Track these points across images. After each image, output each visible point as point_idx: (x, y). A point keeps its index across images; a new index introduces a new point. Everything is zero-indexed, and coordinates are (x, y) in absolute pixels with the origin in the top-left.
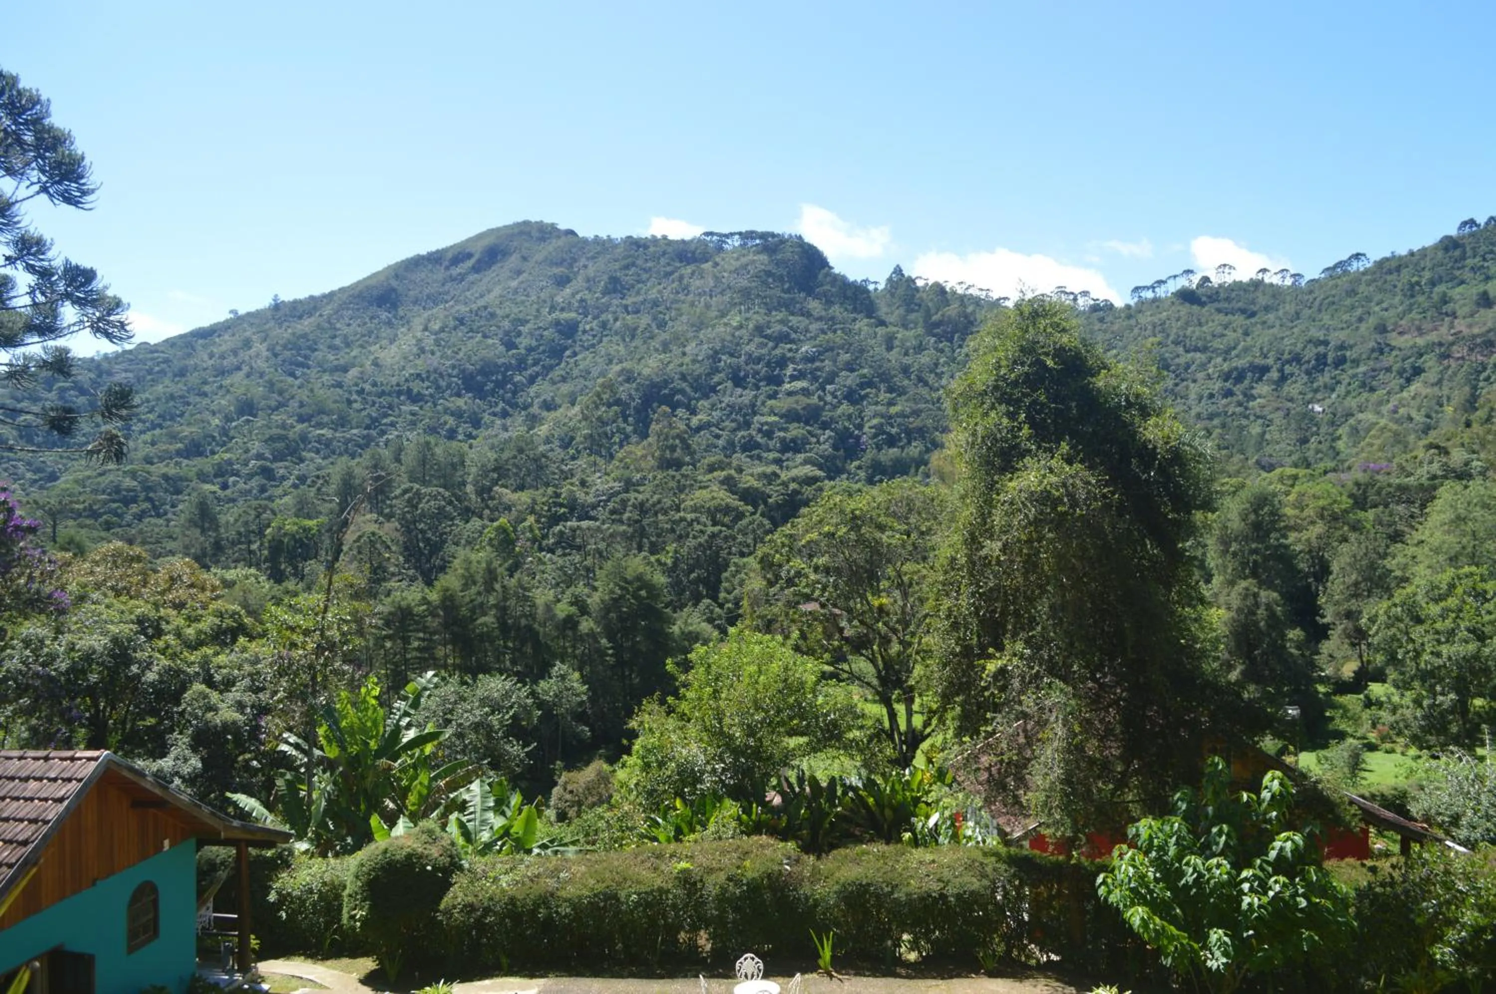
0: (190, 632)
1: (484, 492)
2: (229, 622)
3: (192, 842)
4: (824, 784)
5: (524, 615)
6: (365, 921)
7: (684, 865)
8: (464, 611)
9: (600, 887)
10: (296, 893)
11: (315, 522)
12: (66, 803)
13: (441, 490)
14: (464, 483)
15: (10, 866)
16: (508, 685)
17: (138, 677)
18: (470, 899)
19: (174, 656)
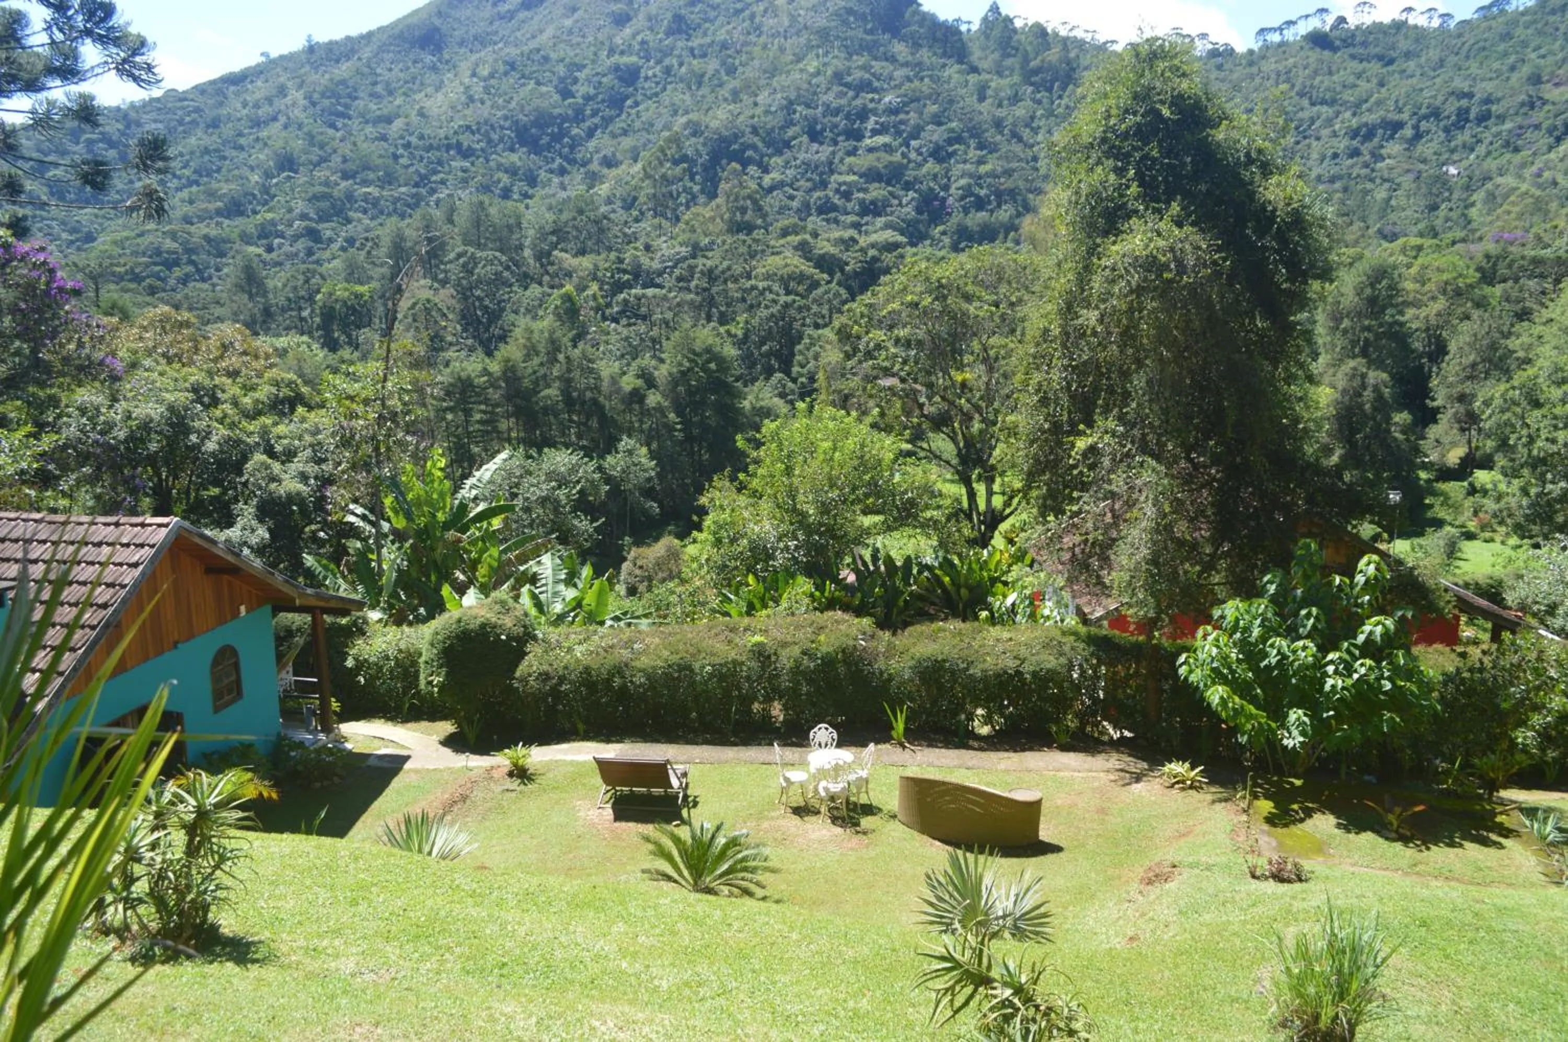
0: (247, 401)
1: (543, 256)
2: (285, 392)
3: (268, 609)
4: (899, 564)
5: (589, 388)
6: (442, 687)
7: (758, 638)
8: (526, 383)
9: (674, 658)
10: (372, 659)
11: (366, 287)
12: (141, 568)
13: (498, 254)
14: (521, 247)
15: (93, 628)
16: (575, 459)
17: (197, 447)
18: (545, 667)
19: (233, 426)
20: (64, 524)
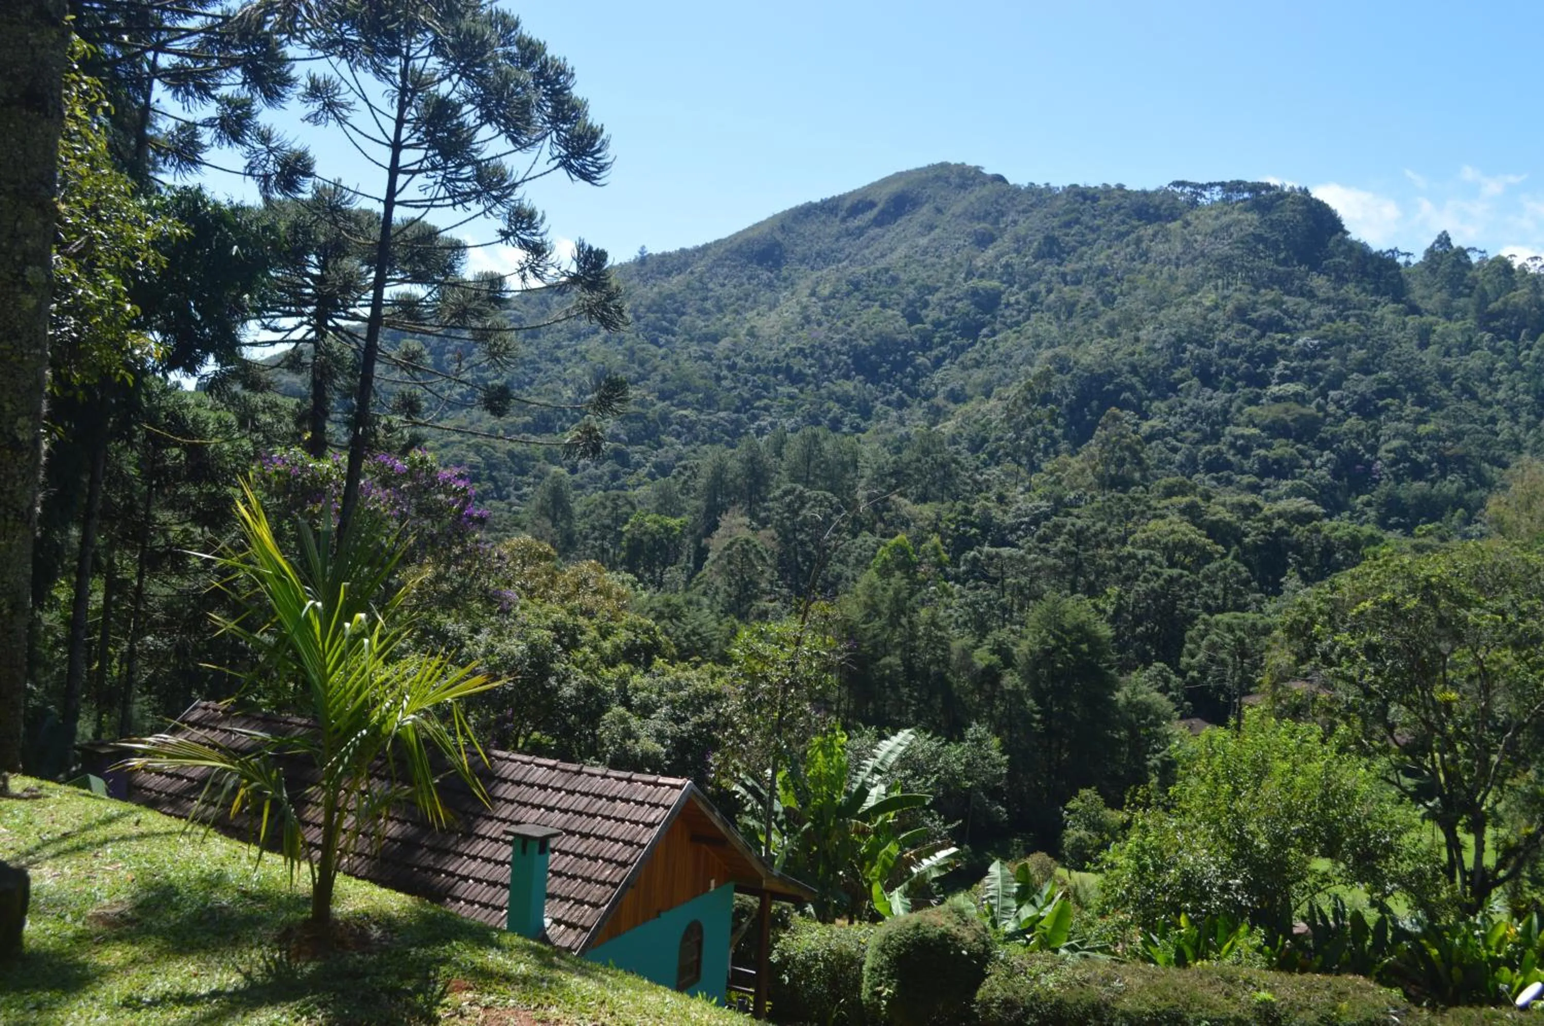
0: (607, 645)
1: (878, 500)
2: (643, 638)
3: (731, 885)
4: (1372, 926)
5: (936, 661)
6: (891, 999)
7: (1265, 995)
8: (868, 647)
9: (1163, 1005)
10: (800, 957)
11: (678, 521)
12: (657, 829)
13: (828, 494)
14: (854, 488)
15: (615, 885)
16: (934, 744)
17: (555, 690)
18: (1010, 994)
19: (592, 672)
20: (579, 773)
